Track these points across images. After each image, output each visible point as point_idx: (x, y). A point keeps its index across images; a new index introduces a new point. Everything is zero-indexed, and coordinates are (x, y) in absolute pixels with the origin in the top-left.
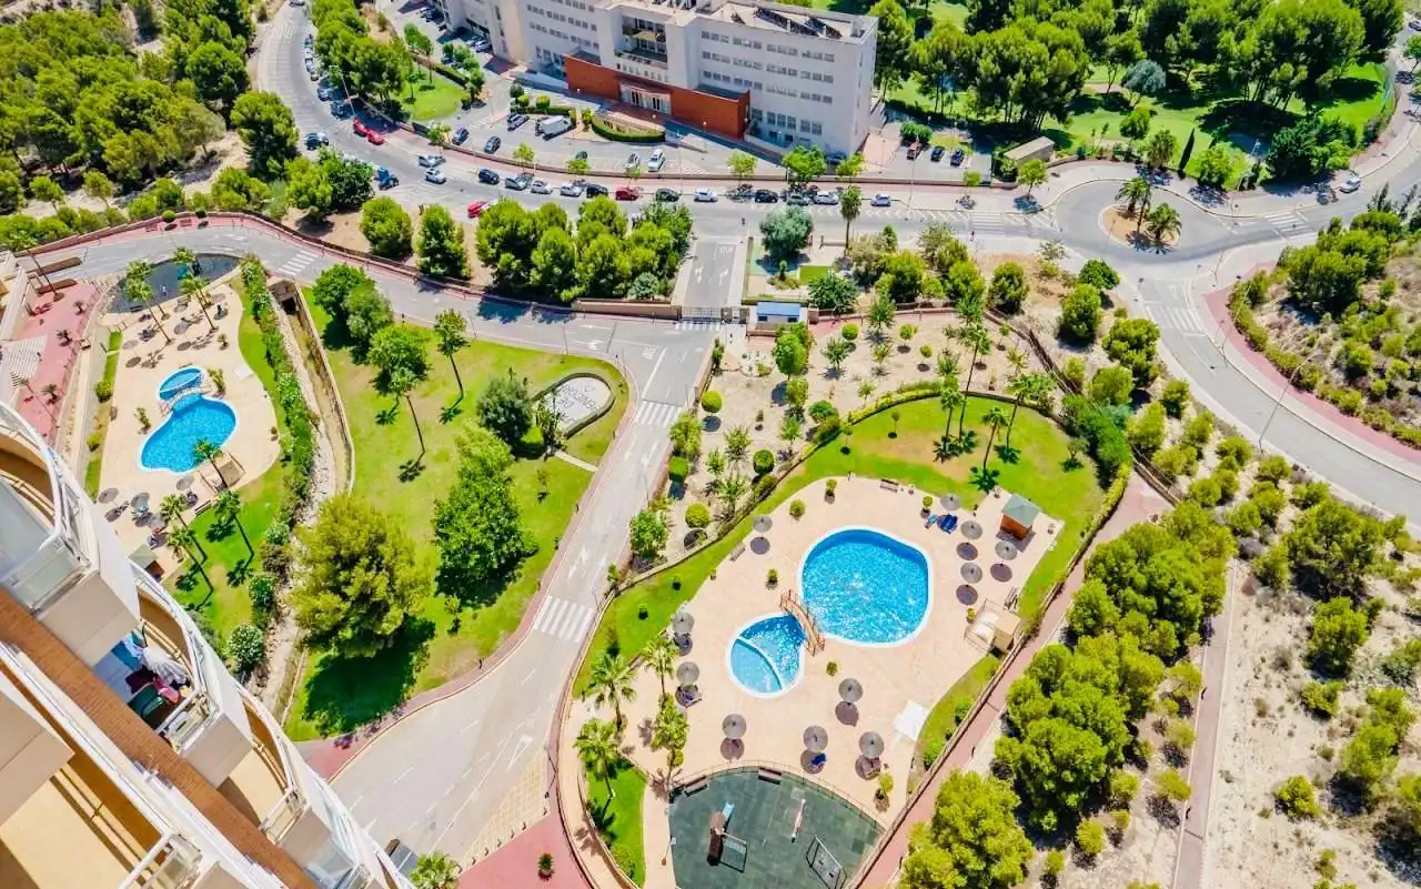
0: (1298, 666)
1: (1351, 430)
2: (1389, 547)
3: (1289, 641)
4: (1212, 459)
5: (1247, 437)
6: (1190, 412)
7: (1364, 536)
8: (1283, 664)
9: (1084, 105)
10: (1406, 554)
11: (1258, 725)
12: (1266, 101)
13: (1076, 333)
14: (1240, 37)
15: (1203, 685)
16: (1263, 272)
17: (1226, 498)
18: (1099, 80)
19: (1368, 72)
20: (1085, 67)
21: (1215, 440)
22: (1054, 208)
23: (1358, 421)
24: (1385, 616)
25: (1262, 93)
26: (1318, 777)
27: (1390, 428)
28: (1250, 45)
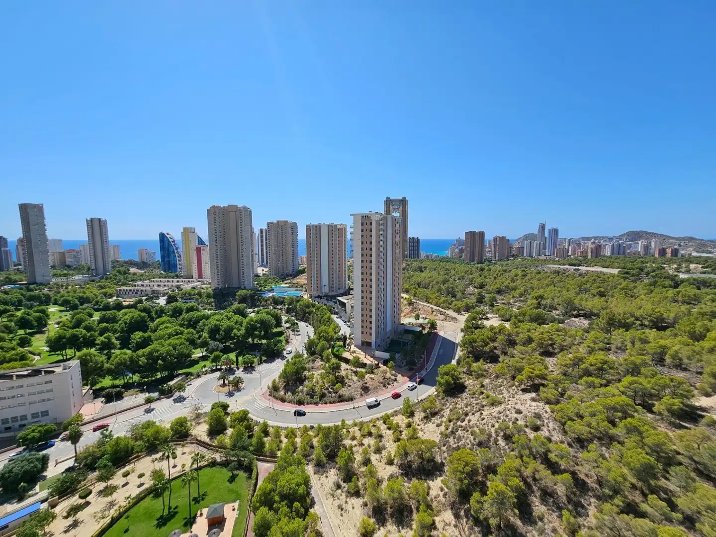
0: (343, 484)
1: (320, 408)
2: (344, 430)
3: (336, 477)
4: (285, 440)
5: (293, 427)
6: (271, 430)
7: (335, 430)
8: (338, 487)
9: (195, 362)
10: (349, 430)
11: (344, 514)
12: (255, 342)
13: (217, 429)
14: (239, 330)
15: (319, 516)
16: (275, 380)
17: (295, 449)
18: (198, 353)
19: (279, 329)
20: (191, 351)
21: (283, 433)
22: (193, 394)
23: (320, 405)
24: (354, 449)
25: (253, 340)
26: (368, 515)
27: (328, 401)
28: (243, 331)
